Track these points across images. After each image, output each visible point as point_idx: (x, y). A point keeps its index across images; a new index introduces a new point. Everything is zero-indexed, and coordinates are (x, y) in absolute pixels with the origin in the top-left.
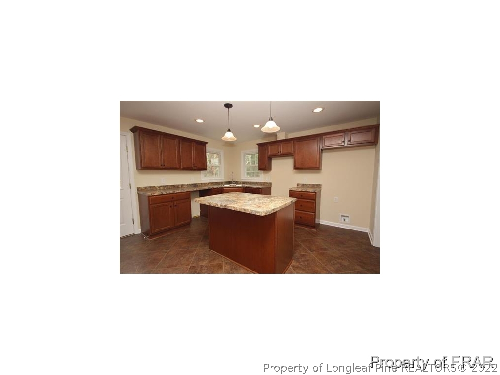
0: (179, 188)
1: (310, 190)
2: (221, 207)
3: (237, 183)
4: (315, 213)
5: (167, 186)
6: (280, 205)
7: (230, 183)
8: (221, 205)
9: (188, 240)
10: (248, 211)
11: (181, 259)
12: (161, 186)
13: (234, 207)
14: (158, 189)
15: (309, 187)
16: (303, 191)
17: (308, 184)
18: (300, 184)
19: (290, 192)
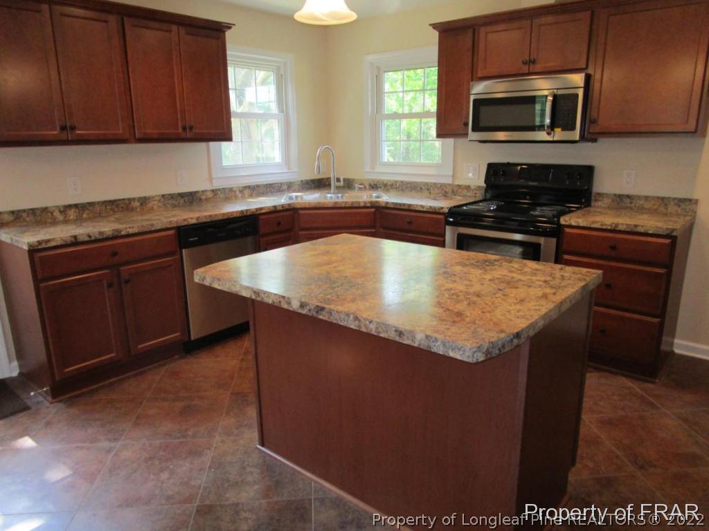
0: (133, 210)
1: (649, 223)
2: (304, 312)
3: (349, 185)
4: (662, 315)
5: (91, 204)
6: (544, 311)
7: (321, 184)
8: (302, 305)
9: (180, 404)
10: (414, 338)
11: (165, 476)
12: (70, 207)
13: (356, 318)
14: (61, 218)
15: (641, 210)
16: (621, 228)
17: (639, 197)
18: (607, 195)
19: (567, 230)
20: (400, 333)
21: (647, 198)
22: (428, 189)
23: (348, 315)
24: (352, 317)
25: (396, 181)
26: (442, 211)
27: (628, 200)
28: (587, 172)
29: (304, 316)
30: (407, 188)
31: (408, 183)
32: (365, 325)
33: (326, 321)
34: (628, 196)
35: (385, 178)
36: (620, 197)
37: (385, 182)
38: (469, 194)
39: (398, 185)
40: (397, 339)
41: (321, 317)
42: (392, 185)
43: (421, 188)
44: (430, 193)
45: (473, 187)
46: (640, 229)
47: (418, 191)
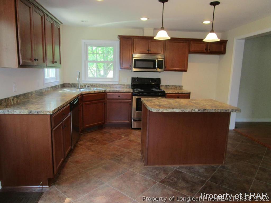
5: (20, 95)
12: (15, 97)
14: (12, 103)
16: (179, 93)
17: (171, 86)
18: (164, 86)
19: (167, 94)
20: (226, 110)
21: (172, 86)
22: (110, 86)
23: (213, 109)
24: (214, 110)
25: (97, 84)
26: (131, 92)
27: (168, 87)
28: (159, 80)
29: (200, 112)
30: (101, 86)
31: (101, 84)
32: (217, 111)
33: (207, 113)
34: (168, 86)
35: (92, 83)
36: (167, 86)
37: (92, 84)
38: (125, 87)
39: (97, 85)
40: (225, 112)
41: (205, 112)
42: (95, 85)
43: (107, 86)
44: (110, 87)
45: (126, 85)
46: (183, 93)
47: (106, 87)
